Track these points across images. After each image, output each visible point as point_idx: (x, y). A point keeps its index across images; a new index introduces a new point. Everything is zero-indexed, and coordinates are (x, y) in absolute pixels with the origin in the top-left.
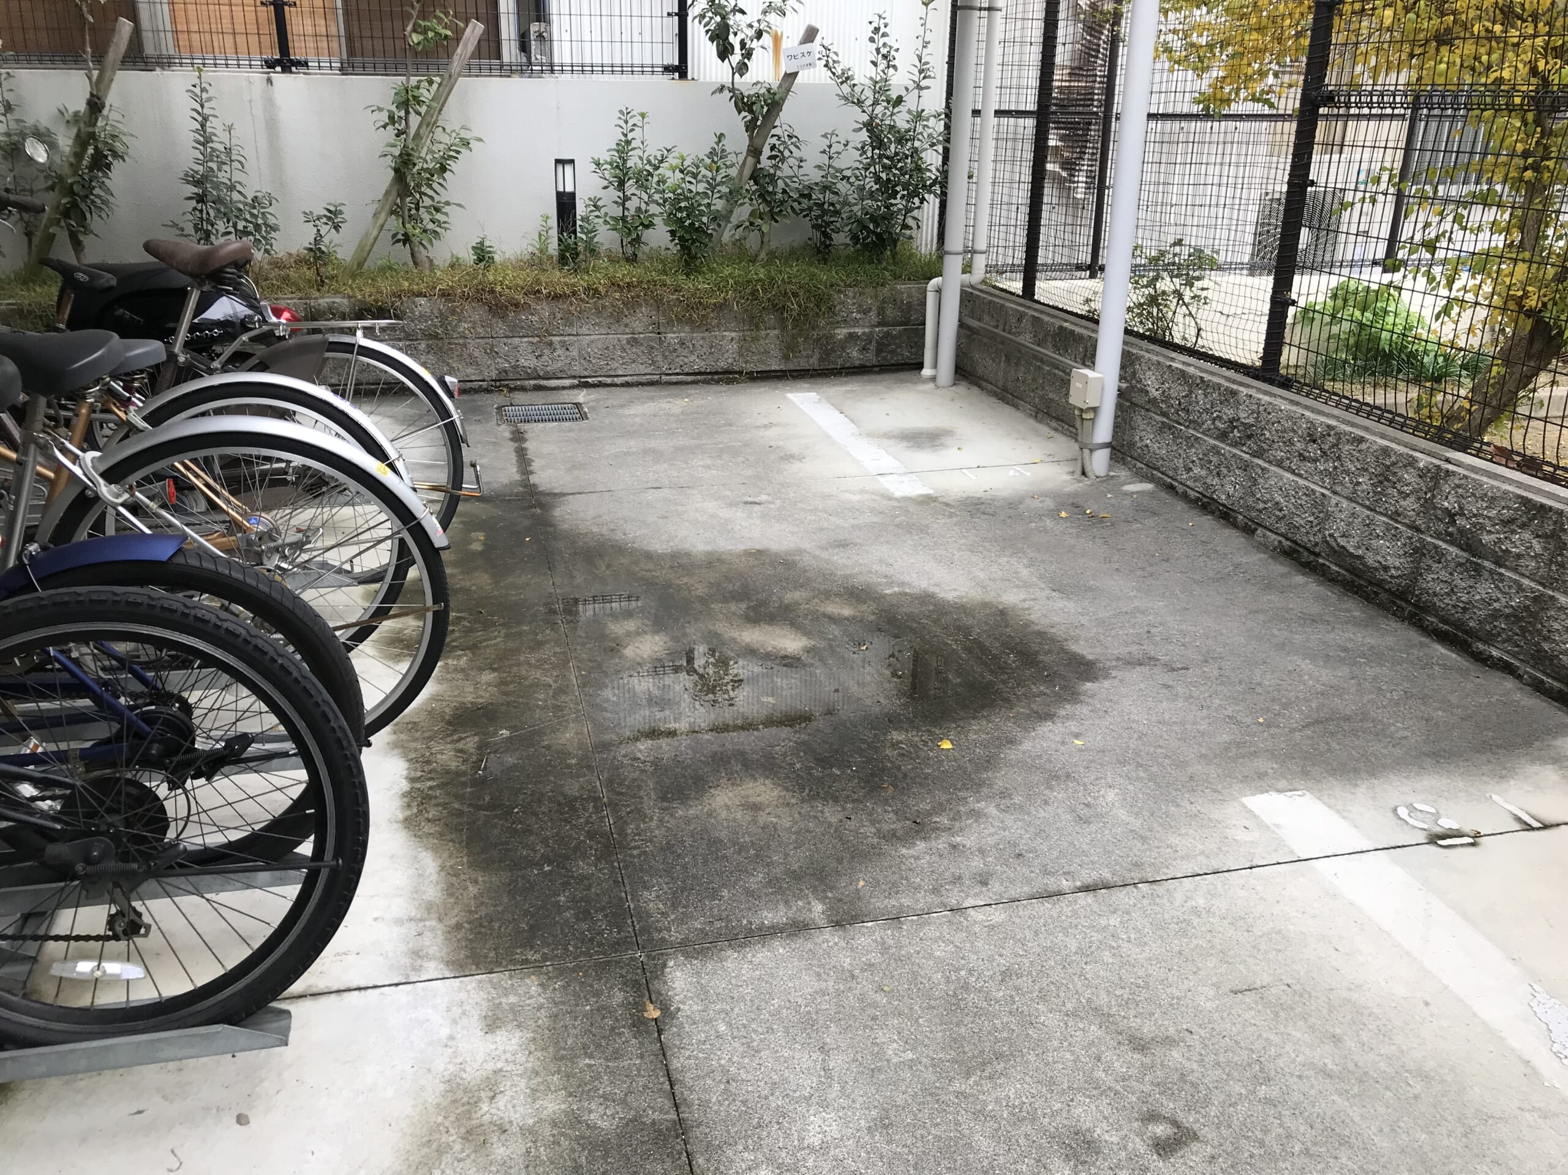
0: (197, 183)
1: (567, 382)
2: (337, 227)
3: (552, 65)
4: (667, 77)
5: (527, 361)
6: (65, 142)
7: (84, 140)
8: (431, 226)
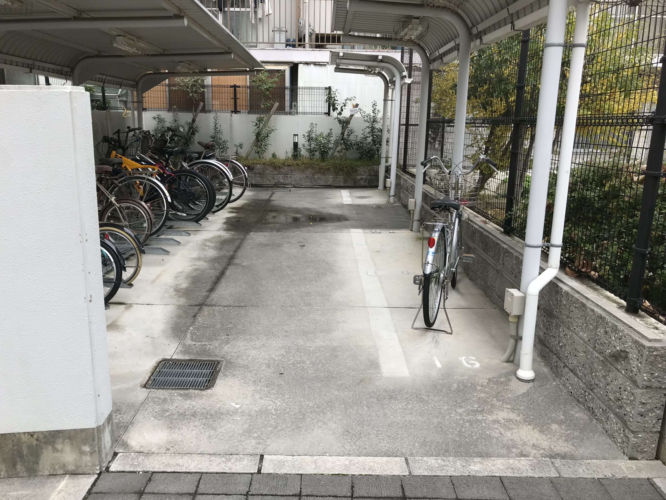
0: (213, 138)
1: (291, 186)
2: (241, 148)
3: (297, 112)
4: (325, 115)
5: (282, 181)
6: (187, 129)
7: (191, 128)
8: (264, 149)
